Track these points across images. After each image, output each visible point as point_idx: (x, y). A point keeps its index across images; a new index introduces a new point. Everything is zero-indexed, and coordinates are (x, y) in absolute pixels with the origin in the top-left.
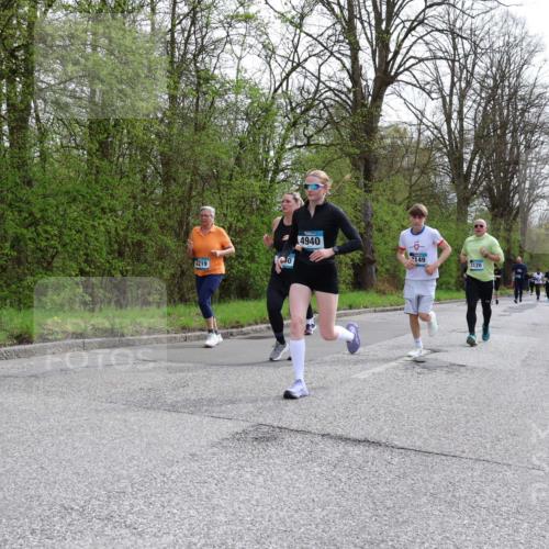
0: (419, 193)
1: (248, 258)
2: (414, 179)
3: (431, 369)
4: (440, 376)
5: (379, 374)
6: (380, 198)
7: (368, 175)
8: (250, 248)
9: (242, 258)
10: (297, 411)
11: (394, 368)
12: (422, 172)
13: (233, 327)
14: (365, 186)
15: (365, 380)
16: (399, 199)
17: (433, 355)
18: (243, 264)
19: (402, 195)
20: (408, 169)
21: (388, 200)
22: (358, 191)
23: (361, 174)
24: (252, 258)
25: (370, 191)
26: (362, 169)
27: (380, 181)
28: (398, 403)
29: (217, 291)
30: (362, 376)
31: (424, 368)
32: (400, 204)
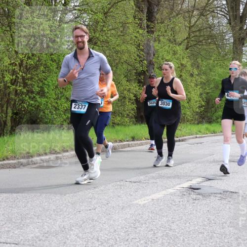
0: (197, 33)
1: (38, 93)
2: (193, 21)
3: (205, 196)
4: (215, 202)
5: (158, 200)
6: (161, 38)
7: (150, 17)
8: (41, 84)
9: (32, 92)
10: (80, 235)
11: (171, 194)
12: (202, 14)
13: (23, 158)
14: (148, 26)
15: (144, 206)
16: (179, 40)
17: (209, 183)
18: (33, 99)
19: (182, 36)
20: (188, 12)
21: (170, 40)
22: (141, 31)
23: (144, 16)
24: (42, 93)
25: (153, 32)
26: (146, 11)
27: (162, 23)
28: (174, 226)
29: (9, 124)
30: (141, 202)
31: (199, 194)
32: (180, 44)
